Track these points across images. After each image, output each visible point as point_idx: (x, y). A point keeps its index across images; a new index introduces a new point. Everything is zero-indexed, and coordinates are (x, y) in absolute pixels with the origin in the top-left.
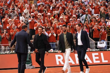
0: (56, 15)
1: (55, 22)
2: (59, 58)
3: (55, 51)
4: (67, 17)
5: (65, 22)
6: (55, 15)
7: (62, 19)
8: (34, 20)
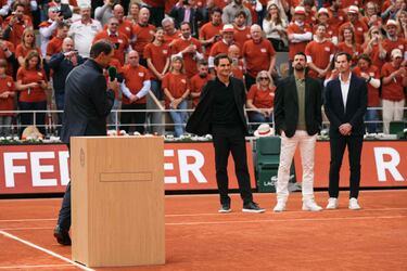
1: (374, 39)
2: (387, 158)
3: (372, 135)
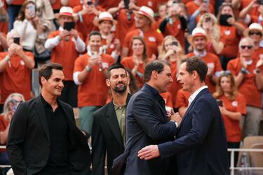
0: (171, 22)
4: (228, 33)
5: (219, 51)
6: (165, 22)
7: (203, 38)
8: (73, 40)
